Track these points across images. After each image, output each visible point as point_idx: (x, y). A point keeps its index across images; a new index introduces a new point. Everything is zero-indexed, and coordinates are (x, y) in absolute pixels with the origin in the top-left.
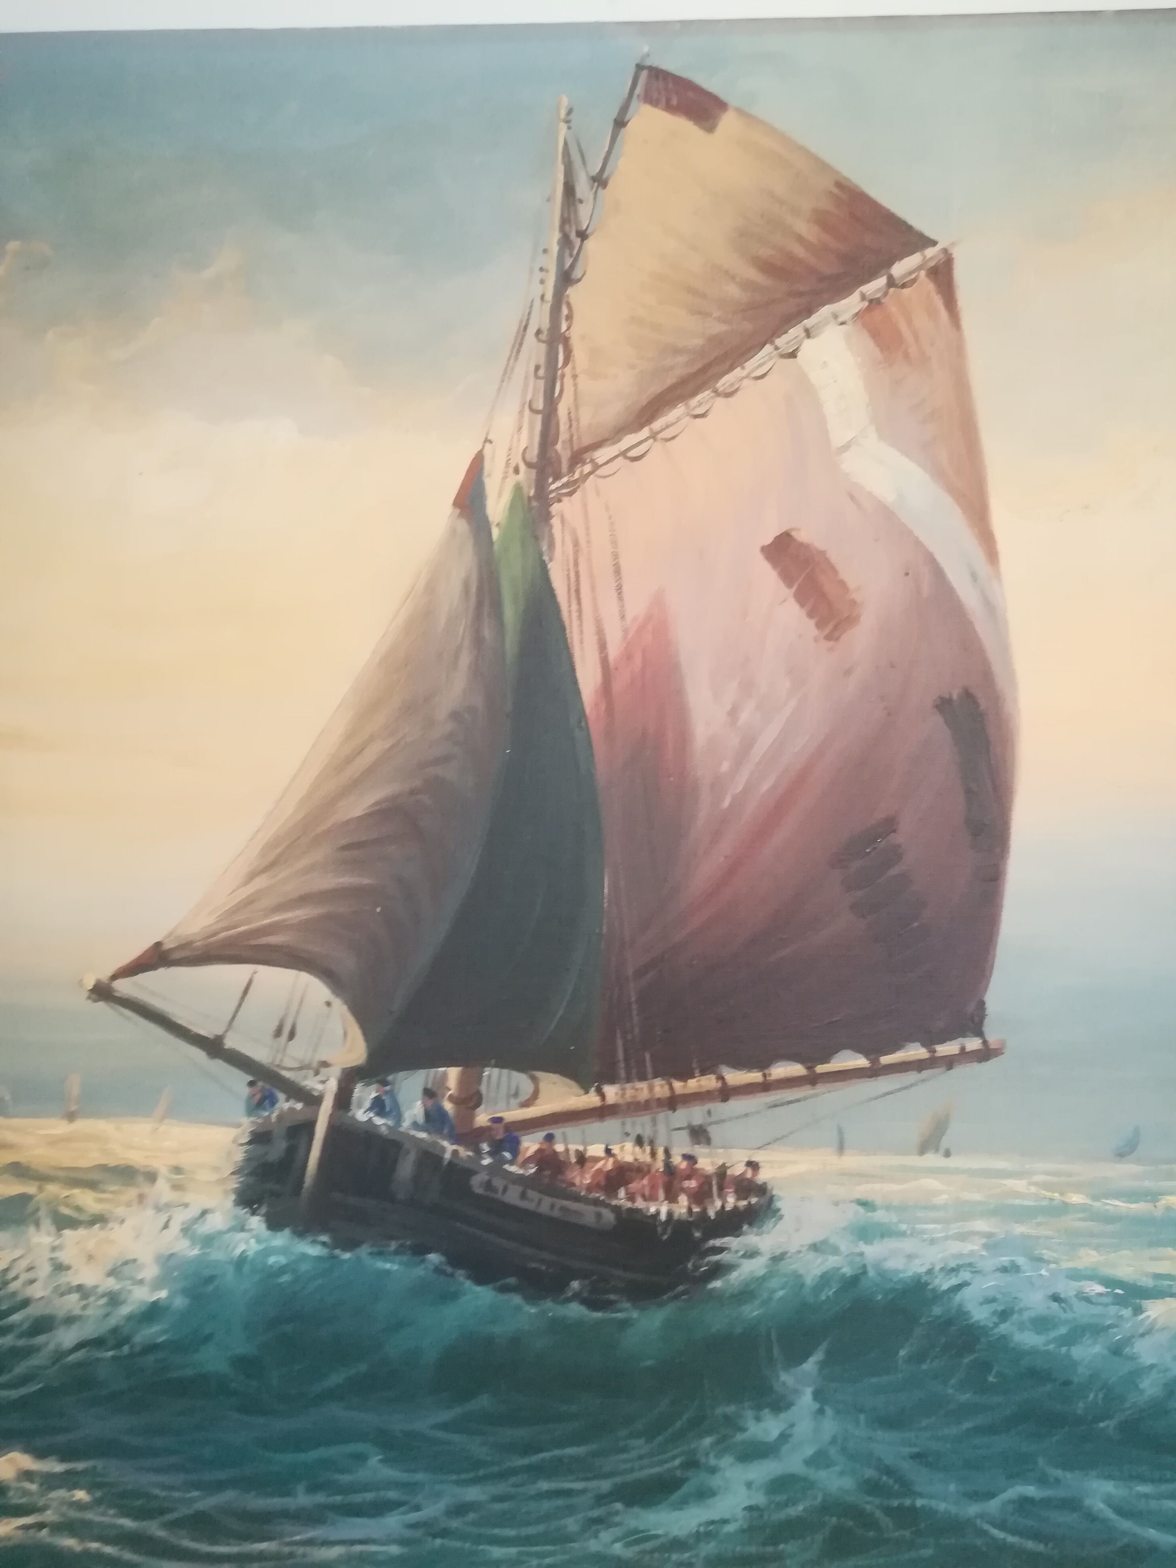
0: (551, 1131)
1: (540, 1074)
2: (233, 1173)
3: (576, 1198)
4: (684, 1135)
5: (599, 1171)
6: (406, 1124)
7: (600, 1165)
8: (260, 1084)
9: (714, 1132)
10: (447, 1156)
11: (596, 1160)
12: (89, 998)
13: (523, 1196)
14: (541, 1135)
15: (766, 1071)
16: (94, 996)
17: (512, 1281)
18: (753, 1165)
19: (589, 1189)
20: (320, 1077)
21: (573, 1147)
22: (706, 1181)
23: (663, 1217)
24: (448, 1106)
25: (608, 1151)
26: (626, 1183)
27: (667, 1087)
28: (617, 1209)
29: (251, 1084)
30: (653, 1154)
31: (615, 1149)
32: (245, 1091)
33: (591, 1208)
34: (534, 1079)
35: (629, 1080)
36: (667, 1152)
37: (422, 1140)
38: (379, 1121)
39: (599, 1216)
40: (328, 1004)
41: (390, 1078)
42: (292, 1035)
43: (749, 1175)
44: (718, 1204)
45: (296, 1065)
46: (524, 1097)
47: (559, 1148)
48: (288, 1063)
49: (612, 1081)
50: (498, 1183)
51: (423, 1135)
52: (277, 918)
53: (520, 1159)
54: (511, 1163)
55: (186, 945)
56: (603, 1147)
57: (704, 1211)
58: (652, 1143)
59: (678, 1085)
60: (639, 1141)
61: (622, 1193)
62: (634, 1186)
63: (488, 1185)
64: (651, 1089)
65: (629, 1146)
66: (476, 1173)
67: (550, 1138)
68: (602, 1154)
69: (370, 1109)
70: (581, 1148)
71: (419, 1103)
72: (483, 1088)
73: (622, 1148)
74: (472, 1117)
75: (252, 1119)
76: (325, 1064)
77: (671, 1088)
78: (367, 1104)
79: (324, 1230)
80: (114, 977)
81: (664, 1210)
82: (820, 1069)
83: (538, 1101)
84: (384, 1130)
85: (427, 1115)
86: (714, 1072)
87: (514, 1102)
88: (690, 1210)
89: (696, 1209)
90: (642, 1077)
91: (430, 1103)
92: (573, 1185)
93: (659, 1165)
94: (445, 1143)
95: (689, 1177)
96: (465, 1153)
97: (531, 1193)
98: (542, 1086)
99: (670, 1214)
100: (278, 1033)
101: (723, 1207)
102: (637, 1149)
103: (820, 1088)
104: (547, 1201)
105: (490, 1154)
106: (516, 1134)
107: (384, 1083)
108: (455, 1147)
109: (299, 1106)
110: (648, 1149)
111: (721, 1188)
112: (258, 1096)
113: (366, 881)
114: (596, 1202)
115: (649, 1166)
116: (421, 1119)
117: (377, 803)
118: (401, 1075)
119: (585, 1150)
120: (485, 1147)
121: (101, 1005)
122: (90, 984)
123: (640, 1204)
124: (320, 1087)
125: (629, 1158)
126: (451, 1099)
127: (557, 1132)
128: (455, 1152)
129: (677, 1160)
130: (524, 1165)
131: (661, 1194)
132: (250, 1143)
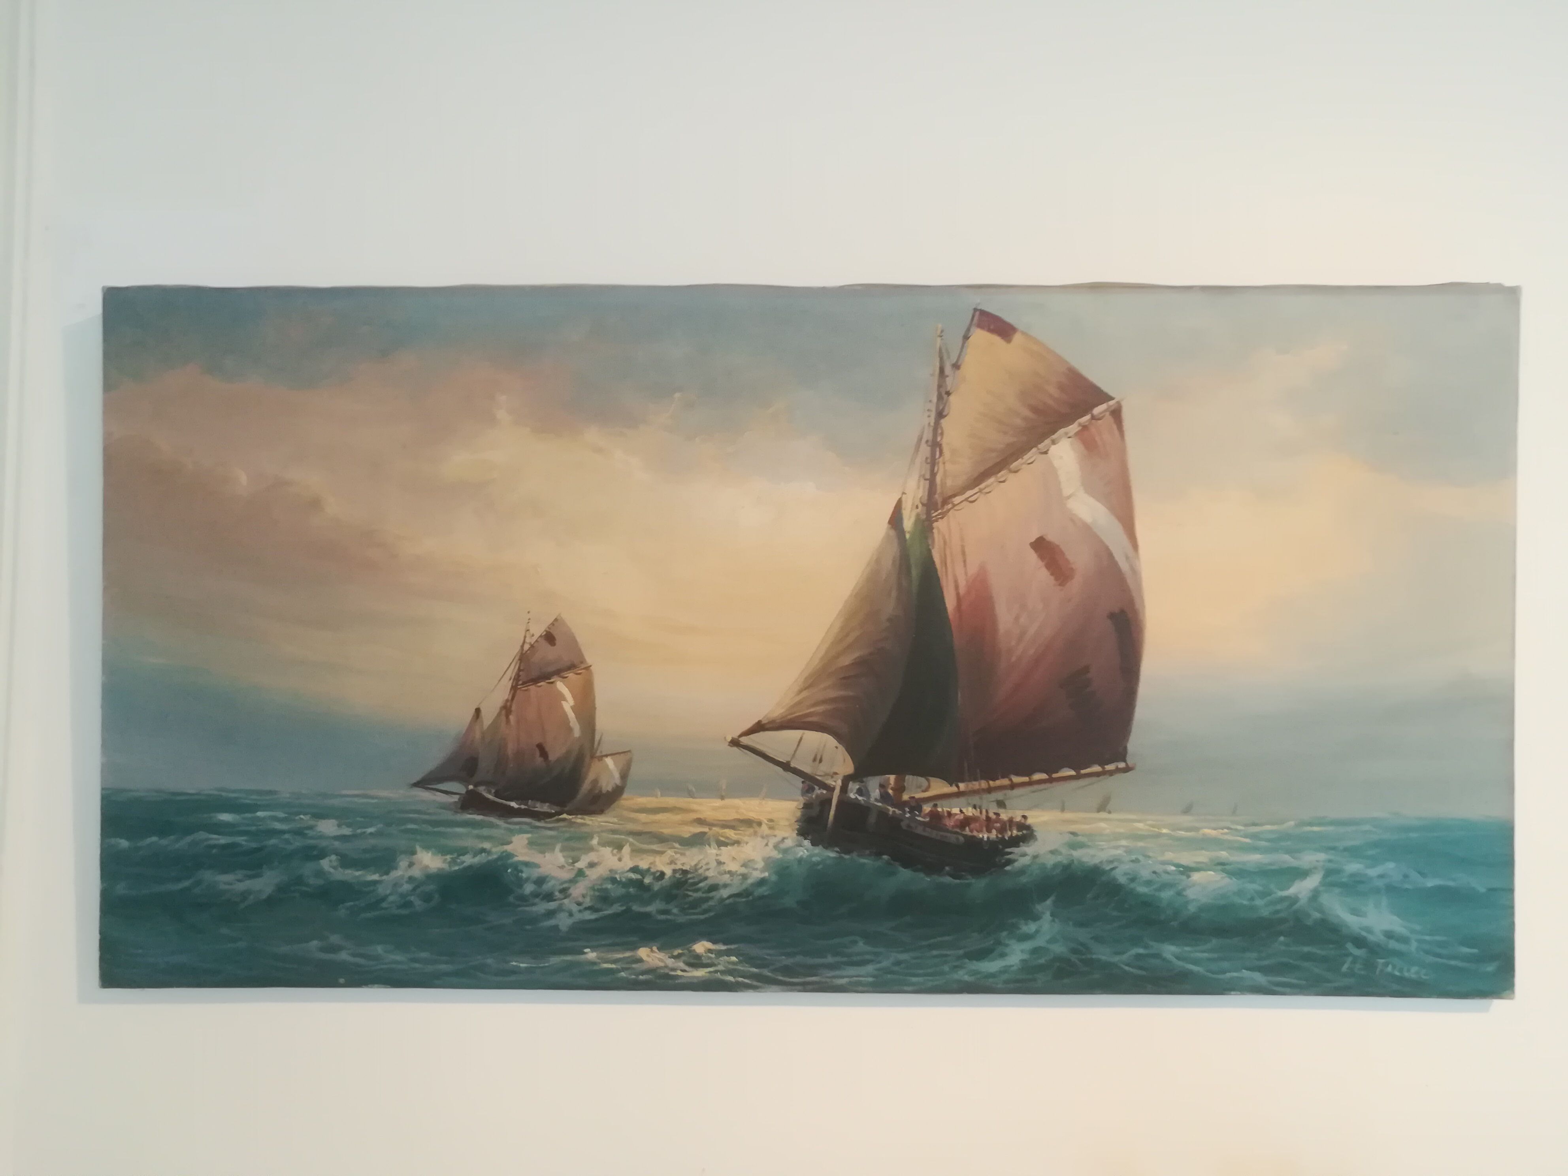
0: (935, 803)
1: (931, 778)
2: (795, 822)
3: (947, 831)
4: (995, 804)
5: (957, 820)
6: (872, 800)
7: (957, 817)
8: (807, 782)
9: (1007, 803)
10: (891, 813)
11: (956, 814)
12: (729, 745)
13: (924, 830)
14: (931, 804)
15: (1031, 777)
16: (731, 744)
17: (919, 866)
18: (1025, 817)
19: (953, 827)
20: (834, 779)
21: (945, 809)
22: (1004, 824)
23: (985, 839)
24: (890, 792)
25: (961, 811)
26: (968, 825)
27: (987, 784)
28: (965, 836)
29: (803, 782)
30: (981, 813)
31: (964, 810)
32: (801, 785)
33: (955, 835)
34: (928, 780)
35: (970, 781)
36: (987, 812)
37: (880, 806)
38: (860, 798)
39: (958, 839)
40: (837, 747)
41: (864, 779)
42: (821, 761)
43: (1023, 821)
44: (1009, 833)
45: (823, 774)
46: (923, 788)
47: (940, 809)
48: (818, 774)
49: (962, 781)
50: (913, 825)
51: (880, 804)
52: (812, 710)
53: (922, 814)
54: (918, 816)
55: (773, 722)
56: (958, 809)
57: (1003, 837)
58: (980, 808)
59: (991, 783)
60: (975, 807)
61: (967, 828)
62: (972, 826)
63: (909, 826)
64: (980, 785)
65: (970, 809)
66: (902, 820)
67: (935, 806)
68: (959, 812)
69: (856, 793)
70: (949, 810)
71: (878, 791)
72: (905, 784)
73: (967, 810)
74: (901, 797)
75: (805, 798)
76: (836, 773)
77: (989, 784)
78: (855, 791)
79: (837, 846)
80: (741, 736)
81: (986, 836)
82: (1055, 776)
83: (930, 789)
84: (863, 802)
85: (882, 796)
86: (1007, 777)
87: (919, 790)
88: (997, 837)
89: (1000, 836)
90: (976, 780)
91: (882, 790)
92: (946, 825)
93: (984, 817)
94: (890, 808)
95: (997, 822)
96: (898, 812)
97: (927, 829)
98: (932, 784)
99: (988, 838)
100: (814, 760)
101: (1012, 835)
102: (974, 810)
103: (1054, 784)
104: (935, 832)
105: (909, 812)
106: (921, 804)
107: (862, 782)
108: (894, 809)
109: (825, 792)
110: (979, 810)
111: (1010, 827)
112: (807, 788)
113: (851, 694)
114: (956, 833)
115: (979, 817)
116: (878, 797)
117: (855, 659)
118: (869, 778)
119: (951, 810)
120: (907, 809)
121: (735, 749)
122: (729, 739)
123: (975, 833)
124: (834, 783)
125: (970, 814)
126: (892, 789)
127: (939, 803)
128: (894, 812)
129: (992, 815)
130: (924, 817)
131: (984, 829)
132: (803, 808)
